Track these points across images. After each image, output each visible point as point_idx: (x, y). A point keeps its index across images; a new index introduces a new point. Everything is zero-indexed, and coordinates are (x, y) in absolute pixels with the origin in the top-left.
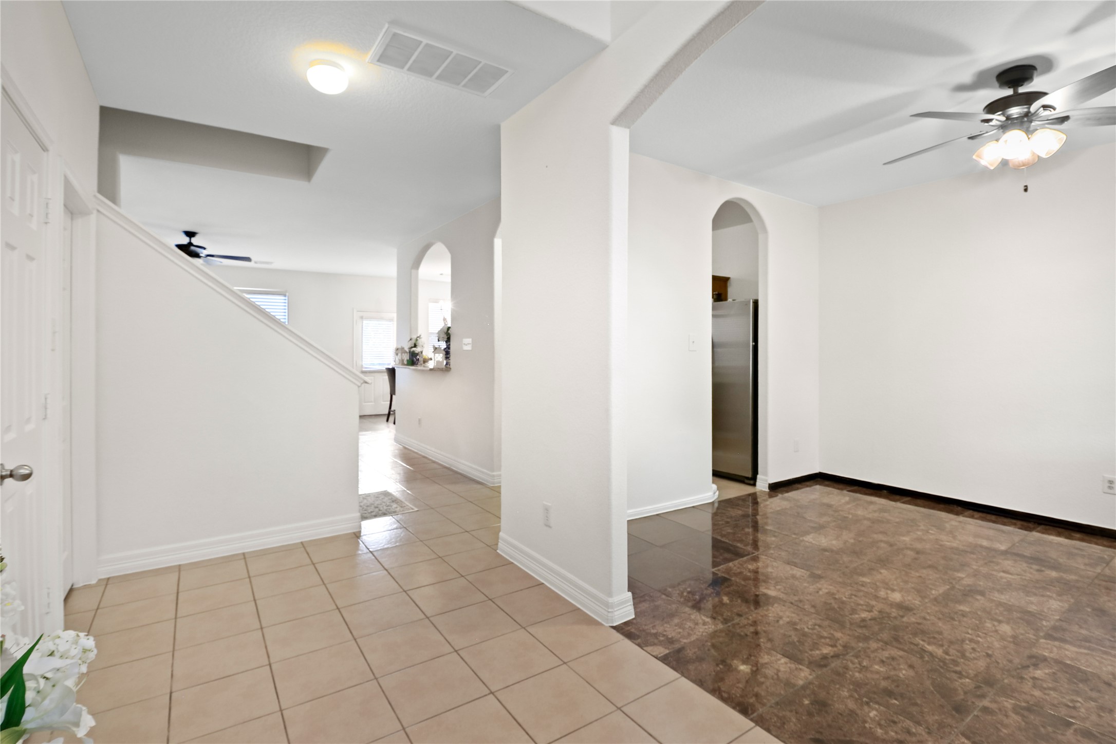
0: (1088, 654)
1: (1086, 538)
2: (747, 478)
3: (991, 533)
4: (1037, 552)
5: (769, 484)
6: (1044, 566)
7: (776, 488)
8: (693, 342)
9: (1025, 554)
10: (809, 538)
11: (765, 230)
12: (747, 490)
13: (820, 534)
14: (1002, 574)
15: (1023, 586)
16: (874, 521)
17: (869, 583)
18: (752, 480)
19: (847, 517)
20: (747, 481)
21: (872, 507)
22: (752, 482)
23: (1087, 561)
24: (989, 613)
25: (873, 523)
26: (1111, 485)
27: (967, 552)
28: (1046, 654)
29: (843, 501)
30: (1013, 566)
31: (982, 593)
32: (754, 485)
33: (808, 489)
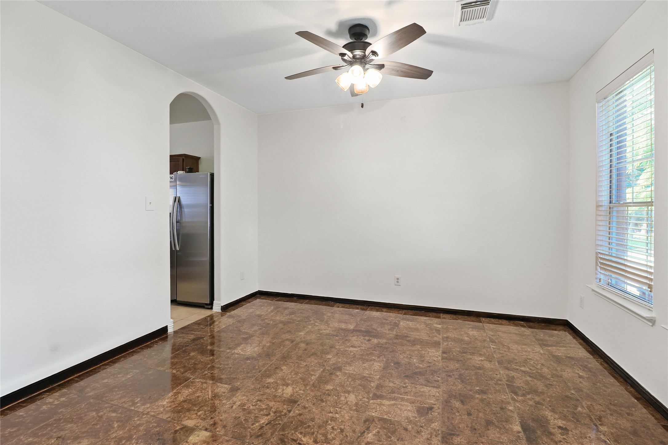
0: (394, 404)
1: (389, 311)
2: (206, 304)
3: (346, 317)
4: (368, 326)
5: (222, 306)
6: (371, 336)
7: (226, 308)
8: (150, 203)
9: (362, 329)
10: (239, 350)
11: (219, 124)
12: (204, 313)
13: (247, 344)
14: (351, 349)
15: (361, 355)
16: (284, 323)
17: (272, 383)
18: (210, 306)
19: (269, 324)
20: (206, 306)
21: (286, 312)
22: (210, 307)
23: (389, 327)
24: (343, 386)
25: (284, 325)
26: (398, 281)
27: (334, 335)
28: (374, 414)
29: (269, 310)
30: (356, 341)
31: (340, 369)
32: (212, 308)
33: (249, 304)
